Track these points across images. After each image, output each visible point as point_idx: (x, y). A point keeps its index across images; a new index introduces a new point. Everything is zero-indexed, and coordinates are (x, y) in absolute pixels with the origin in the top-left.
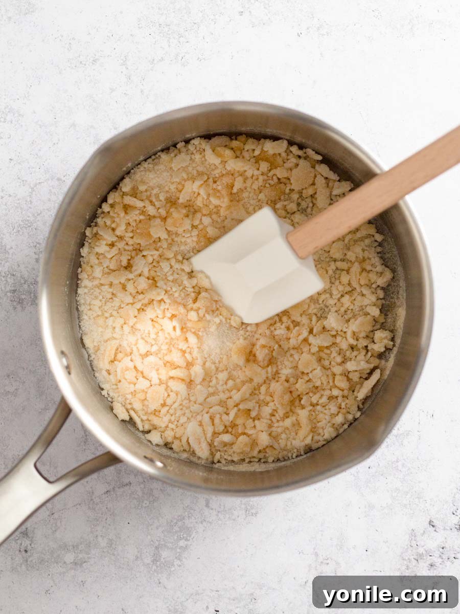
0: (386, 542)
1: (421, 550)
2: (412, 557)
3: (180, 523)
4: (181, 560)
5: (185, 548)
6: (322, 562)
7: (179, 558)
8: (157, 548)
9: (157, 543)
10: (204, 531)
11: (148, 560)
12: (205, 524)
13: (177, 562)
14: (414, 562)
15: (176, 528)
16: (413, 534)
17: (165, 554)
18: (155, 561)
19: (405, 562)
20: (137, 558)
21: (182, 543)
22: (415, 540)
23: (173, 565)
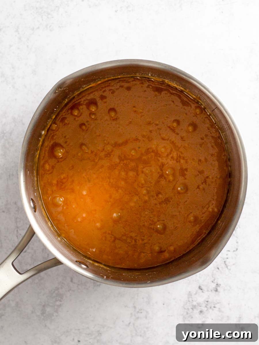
0: (174, 299)
1: (195, 303)
2: (190, 308)
3: (56, 292)
4: (57, 313)
5: (60, 306)
6: (138, 312)
7: (56, 311)
8: (44, 306)
9: (44, 303)
10: (70, 296)
11: (39, 313)
12: (70, 292)
13: (55, 314)
14: (191, 310)
15: (54, 295)
16: (190, 294)
17: (48, 310)
18: (43, 313)
19: (186, 310)
20: (33, 312)
21: (58, 303)
22: (191, 298)
23: (53, 315)
